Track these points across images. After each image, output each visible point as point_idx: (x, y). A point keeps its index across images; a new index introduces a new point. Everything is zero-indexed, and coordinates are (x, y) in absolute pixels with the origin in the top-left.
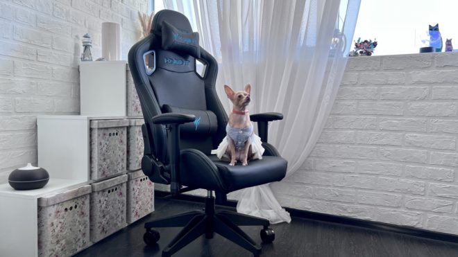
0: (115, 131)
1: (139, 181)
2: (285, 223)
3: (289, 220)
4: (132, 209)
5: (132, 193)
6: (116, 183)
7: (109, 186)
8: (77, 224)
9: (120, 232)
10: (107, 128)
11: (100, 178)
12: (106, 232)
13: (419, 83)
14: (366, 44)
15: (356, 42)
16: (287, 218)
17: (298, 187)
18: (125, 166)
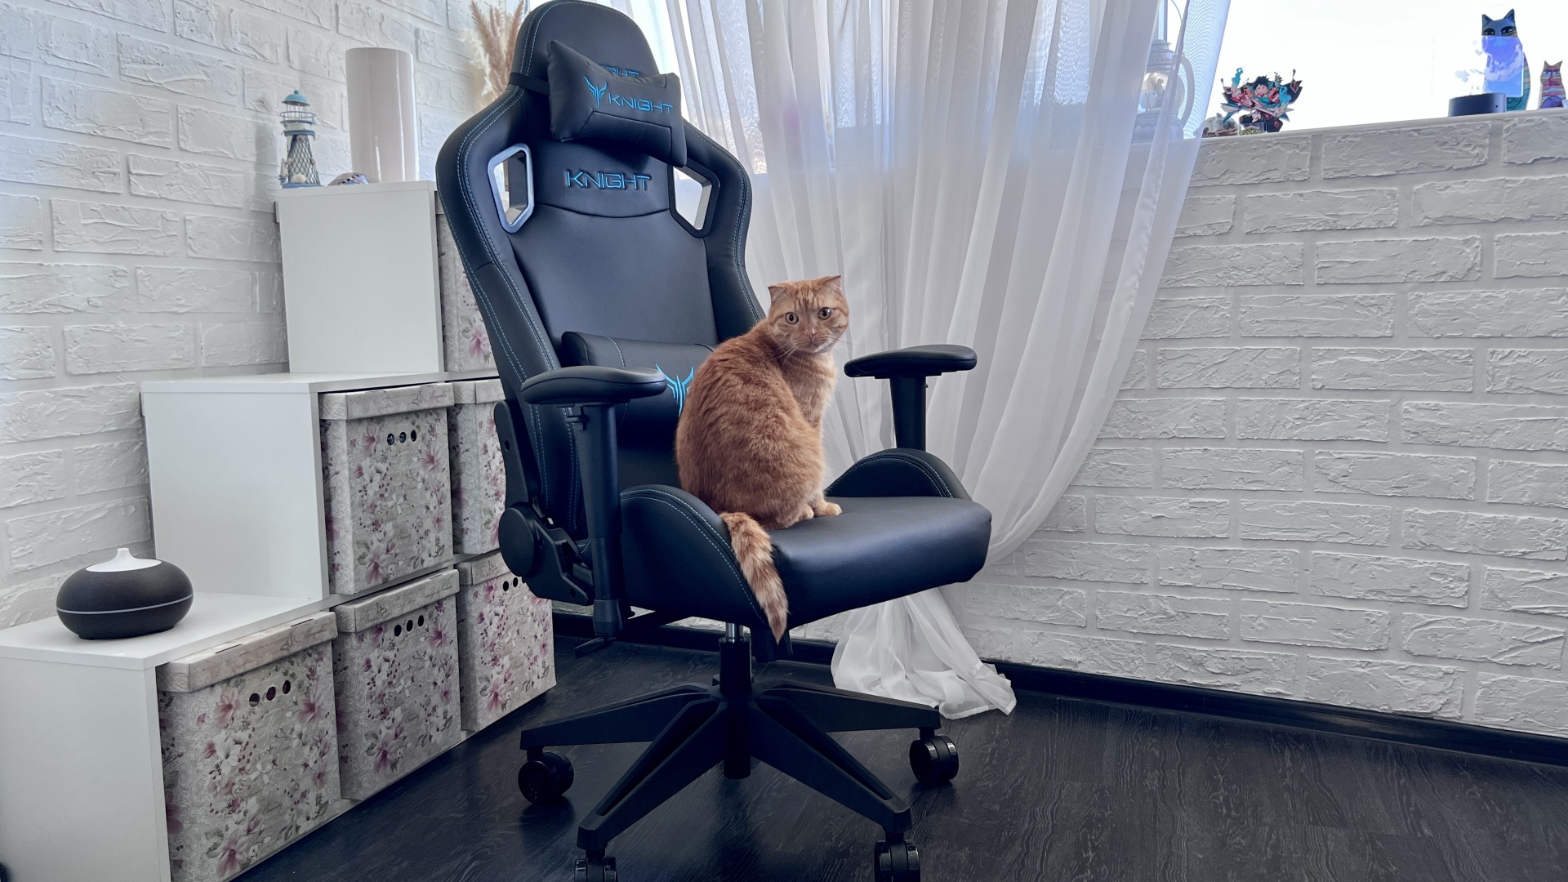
0: (406, 427)
1: (500, 591)
2: (997, 712)
3: (1008, 704)
4: (480, 685)
5: (477, 629)
6: (421, 601)
7: (396, 612)
8: (295, 742)
9: (443, 760)
10: (379, 419)
11: (365, 586)
12: (394, 766)
13: (1446, 222)
14: (1261, 89)
15: (1229, 84)
16: (1002, 696)
17: (1034, 593)
18: (447, 539)
